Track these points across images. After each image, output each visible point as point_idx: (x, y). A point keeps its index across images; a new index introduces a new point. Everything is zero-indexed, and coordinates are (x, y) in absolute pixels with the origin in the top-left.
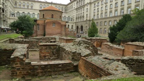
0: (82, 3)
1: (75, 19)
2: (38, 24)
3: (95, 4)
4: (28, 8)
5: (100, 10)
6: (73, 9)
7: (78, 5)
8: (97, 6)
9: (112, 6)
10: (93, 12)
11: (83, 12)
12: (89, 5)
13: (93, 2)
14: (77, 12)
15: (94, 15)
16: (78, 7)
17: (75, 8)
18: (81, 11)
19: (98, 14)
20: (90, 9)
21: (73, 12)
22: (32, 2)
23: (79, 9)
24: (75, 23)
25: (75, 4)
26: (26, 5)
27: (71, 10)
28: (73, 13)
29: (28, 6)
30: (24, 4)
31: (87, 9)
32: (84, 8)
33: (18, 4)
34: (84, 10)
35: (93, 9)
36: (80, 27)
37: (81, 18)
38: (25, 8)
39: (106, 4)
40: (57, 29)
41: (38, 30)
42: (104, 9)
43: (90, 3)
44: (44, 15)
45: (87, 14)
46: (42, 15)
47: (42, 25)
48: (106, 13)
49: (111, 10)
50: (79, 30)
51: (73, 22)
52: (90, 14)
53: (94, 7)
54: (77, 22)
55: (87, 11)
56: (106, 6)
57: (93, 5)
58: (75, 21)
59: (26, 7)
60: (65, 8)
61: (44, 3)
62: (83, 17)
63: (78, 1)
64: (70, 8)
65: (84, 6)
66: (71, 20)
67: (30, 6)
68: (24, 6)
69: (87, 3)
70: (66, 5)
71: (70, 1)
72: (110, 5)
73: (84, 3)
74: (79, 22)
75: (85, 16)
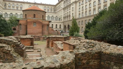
0: (69, 3)
1: (63, 18)
2: (20, 24)
3: (80, 3)
4: (17, 10)
5: (84, 8)
6: (61, 9)
7: (65, 5)
8: (82, 4)
9: (96, 3)
10: (78, 11)
11: (70, 12)
12: (74, 4)
13: (78, 1)
14: (64, 12)
15: (80, 14)
16: (65, 6)
17: (63, 8)
18: (68, 10)
19: (83, 13)
20: (76, 8)
21: (61, 11)
22: (21, 4)
23: (66, 9)
24: (63, 22)
25: (63, 4)
26: (15, 7)
27: (59, 10)
28: (61, 13)
29: (17, 8)
30: (13, 5)
31: (73, 8)
32: (70, 7)
33: (7, 6)
34: (70, 10)
35: (78, 8)
36: (67, 26)
37: (68, 18)
38: (14, 10)
39: (90, 2)
40: (38, 28)
41: (20, 30)
42: (88, 7)
43: (76, 2)
44: (26, 15)
45: (73, 13)
46: (25, 15)
47: (24, 25)
48: (90, 11)
49: (95, 7)
50: (66, 29)
51: (61, 21)
52: (76, 13)
53: (79, 6)
54: (65, 22)
55: (73, 10)
56: (89, 4)
57: (78, 4)
58: (62, 21)
59: (15, 8)
60: (54, 8)
61: (33, 4)
62: (70, 16)
63: (65, 1)
64: (59, 7)
65: (70, 5)
66: (59, 20)
67: (19, 7)
68: (13, 7)
69: (73, 2)
70: (55, 6)
71: (59, 1)
72: (94, 2)
73: (70, 2)
74: (67, 21)
75: (71, 15)
